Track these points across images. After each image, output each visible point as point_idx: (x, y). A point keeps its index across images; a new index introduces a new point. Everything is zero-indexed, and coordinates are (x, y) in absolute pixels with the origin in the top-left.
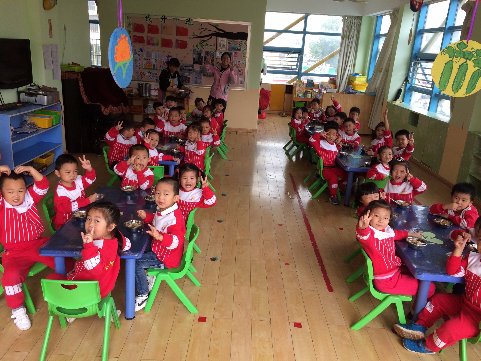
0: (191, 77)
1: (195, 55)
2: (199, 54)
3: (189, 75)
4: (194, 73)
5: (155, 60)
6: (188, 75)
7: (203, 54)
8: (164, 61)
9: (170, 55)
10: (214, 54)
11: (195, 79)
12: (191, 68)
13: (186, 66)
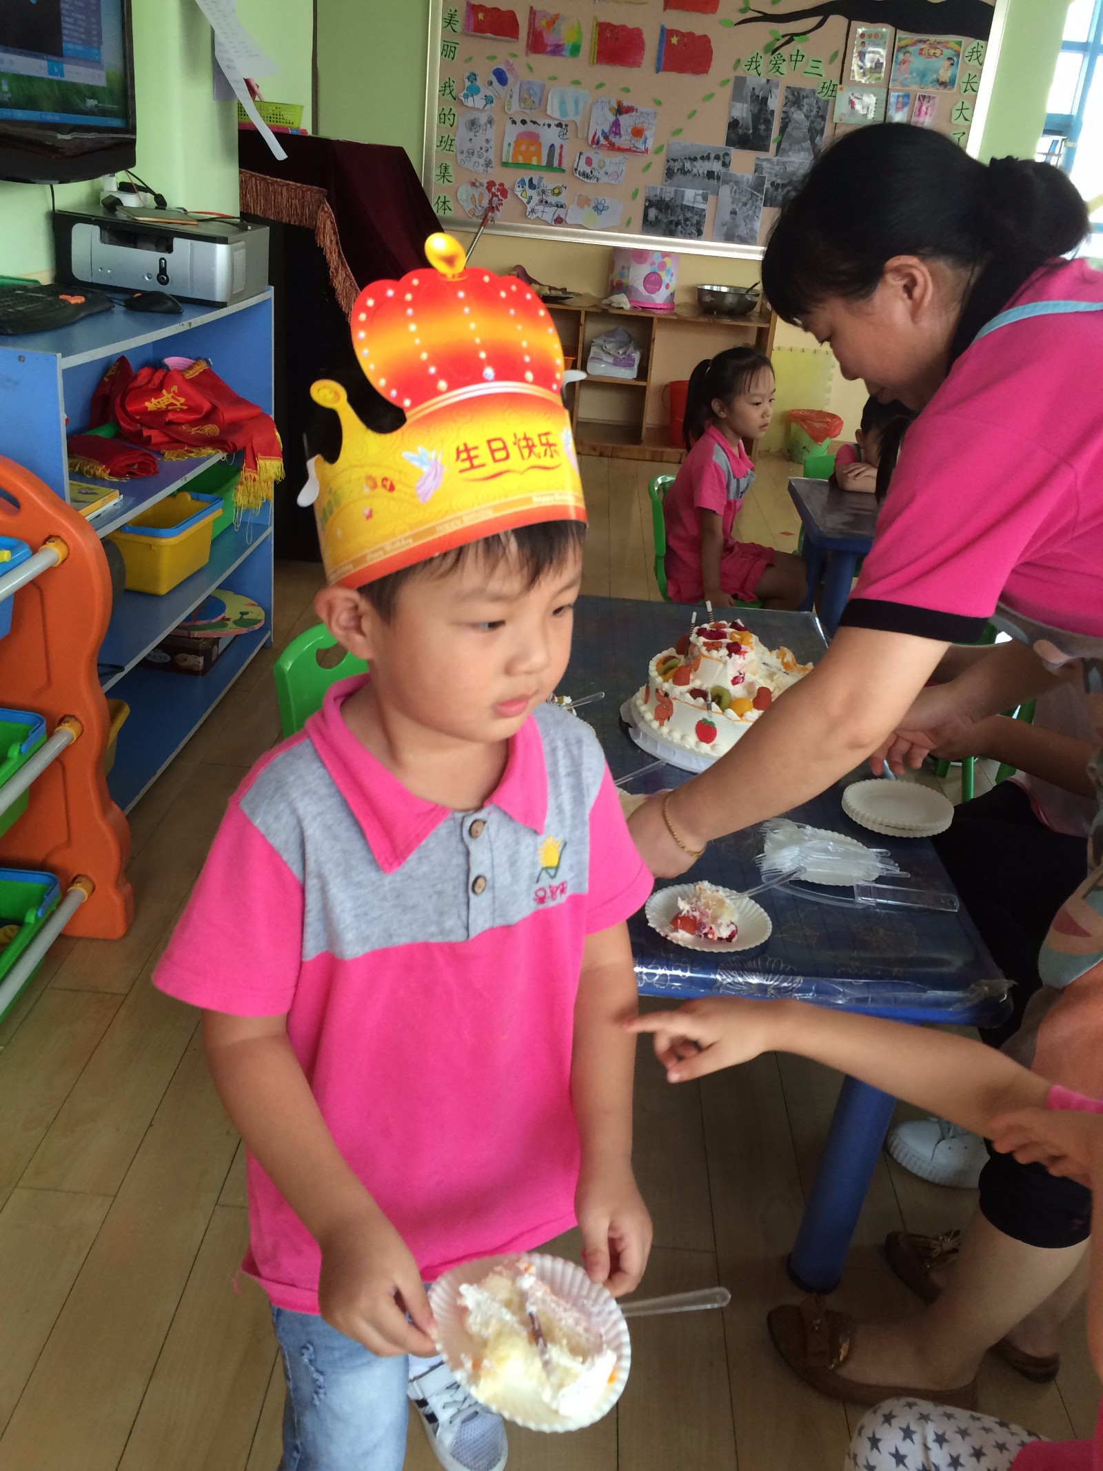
0: (708, 208)
1: (739, 105)
2: (761, 102)
3: (705, 198)
4: (725, 191)
5: (559, 125)
6: (700, 198)
7: (775, 103)
8: (599, 134)
9: (626, 103)
10: (827, 101)
11: (727, 217)
12: (716, 167)
13: (695, 159)
